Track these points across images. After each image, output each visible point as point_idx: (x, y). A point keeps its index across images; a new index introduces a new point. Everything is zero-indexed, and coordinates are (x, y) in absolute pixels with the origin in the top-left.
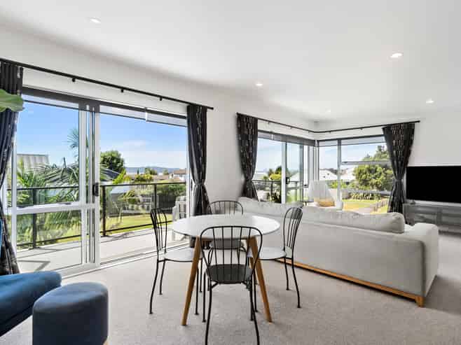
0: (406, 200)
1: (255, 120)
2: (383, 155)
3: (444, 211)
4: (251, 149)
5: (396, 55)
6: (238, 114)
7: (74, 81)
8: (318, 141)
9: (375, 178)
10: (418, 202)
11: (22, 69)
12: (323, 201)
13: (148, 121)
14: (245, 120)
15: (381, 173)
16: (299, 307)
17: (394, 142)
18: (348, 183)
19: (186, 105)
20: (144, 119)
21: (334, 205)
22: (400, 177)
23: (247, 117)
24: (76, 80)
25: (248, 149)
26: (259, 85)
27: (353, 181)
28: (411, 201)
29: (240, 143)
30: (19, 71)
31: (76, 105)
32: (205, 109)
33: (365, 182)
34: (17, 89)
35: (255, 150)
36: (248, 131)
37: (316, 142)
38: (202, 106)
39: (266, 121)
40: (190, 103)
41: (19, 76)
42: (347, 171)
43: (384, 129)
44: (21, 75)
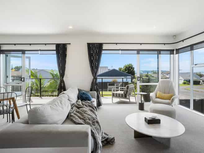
19: (55, 45)
20: (39, 54)
40: (57, 44)
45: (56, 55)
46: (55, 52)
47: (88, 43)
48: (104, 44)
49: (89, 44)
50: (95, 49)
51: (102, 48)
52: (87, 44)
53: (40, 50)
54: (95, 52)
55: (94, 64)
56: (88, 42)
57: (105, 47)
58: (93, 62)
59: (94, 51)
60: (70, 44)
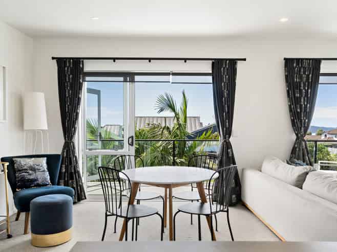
1: (318, 62)
7: (114, 61)
11: (83, 61)
13: (172, 83)
19: (211, 62)
20: (169, 82)
24: (116, 60)
30: (81, 63)
31: (122, 79)
32: (234, 62)
34: (80, 75)
40: (215, 59)
41: (81, 66)
44: (83, 65)
45: (212, 85)
46: (209, 79)
47: (285, 59)
48: (323, 61)
49: (288, 62)
50: (304, 73)
51: (319, 71)
52: (284, 62)
53: (174, 74)
54: (305, 79)
55: (301, 106)
56: (287, 57)
57: (324, 68)
58: (300, 101)
59: (301, 78)
60: (245, 60)
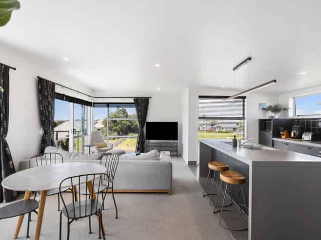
0: (145, 140)
1: (53, 84)
2: (120, 112)
3: (163, 145)
4: (50, 107)
5: (158, 65)
6: (38, 77)
8: (94, 103)
9: (116, 126)
10: (151, 141)
12: (100, 144)
14: (45, 83)
15: (119, 123)
16: (117, 218)
17: (140, 108)
18: (99, 130)
21: (106, 147)
22: (142, 127)
23: (47, 81)
25: (48, 108)
26: (66, 59)
27: (103, 128)
28: (148, 141)
29: (40, 102)
32: (7, 68)
33: (110, 129)
35: (53, 108)
36: (48, 92)
37: (93, 104)
38: (5, 65)
39: (61, 85)
42: (98, 122)
43: (134, 99)
60: (15, 69)
